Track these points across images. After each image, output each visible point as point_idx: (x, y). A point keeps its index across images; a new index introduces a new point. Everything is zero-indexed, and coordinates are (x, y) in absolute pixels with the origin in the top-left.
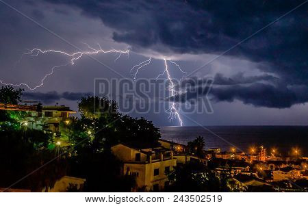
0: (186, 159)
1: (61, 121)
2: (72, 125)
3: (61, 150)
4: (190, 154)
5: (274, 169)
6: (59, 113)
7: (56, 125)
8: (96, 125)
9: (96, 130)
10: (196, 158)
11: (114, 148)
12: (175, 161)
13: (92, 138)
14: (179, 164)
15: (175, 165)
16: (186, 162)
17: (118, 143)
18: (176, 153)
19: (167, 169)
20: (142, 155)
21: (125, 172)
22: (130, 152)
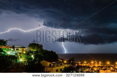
0: (68, 66)
1: (22, 52)
2: (26, 54)
3: (22, 63)
4: (70, 64)
5: (100, 69)
6: (21, 49)
7: (20, 53)
8: (35, 53)
9: (35, 55)
10: (72, 65)
11: (41, 62)
12: (64, 66)
13: (34, 58)
14: (65, 67)
15: (64, 68)
16: (68, 67)
17: (43, 60)
18: (64, 64)
19: (61, 69)
20: (52, 64)
21: (46, 71)
22: (47, 63)
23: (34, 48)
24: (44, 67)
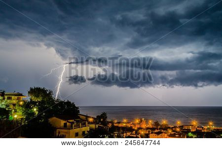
1: (18, 103)
2: (24, 105)
3: (17, 121)
4: (97, 124)
5: (150, 133)
6: (16, 97)
7: (14, 105)
8: (39, 105)
9: (39, 108)
10: (102, 126)
11: (50, 120)
12: (89, 127)
13: (37, 113)
14: (91, 129)
15: (89, 130)
16: (96, 128)
17: (52, 117)
18: (89, 123)
19: (84, 132)
20: (68, 124)
21: (57, 134)
22: (60, 122)
23: (37, 96)
24: (55, 129)
